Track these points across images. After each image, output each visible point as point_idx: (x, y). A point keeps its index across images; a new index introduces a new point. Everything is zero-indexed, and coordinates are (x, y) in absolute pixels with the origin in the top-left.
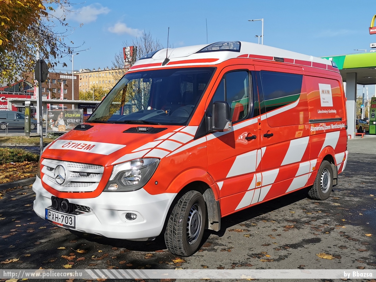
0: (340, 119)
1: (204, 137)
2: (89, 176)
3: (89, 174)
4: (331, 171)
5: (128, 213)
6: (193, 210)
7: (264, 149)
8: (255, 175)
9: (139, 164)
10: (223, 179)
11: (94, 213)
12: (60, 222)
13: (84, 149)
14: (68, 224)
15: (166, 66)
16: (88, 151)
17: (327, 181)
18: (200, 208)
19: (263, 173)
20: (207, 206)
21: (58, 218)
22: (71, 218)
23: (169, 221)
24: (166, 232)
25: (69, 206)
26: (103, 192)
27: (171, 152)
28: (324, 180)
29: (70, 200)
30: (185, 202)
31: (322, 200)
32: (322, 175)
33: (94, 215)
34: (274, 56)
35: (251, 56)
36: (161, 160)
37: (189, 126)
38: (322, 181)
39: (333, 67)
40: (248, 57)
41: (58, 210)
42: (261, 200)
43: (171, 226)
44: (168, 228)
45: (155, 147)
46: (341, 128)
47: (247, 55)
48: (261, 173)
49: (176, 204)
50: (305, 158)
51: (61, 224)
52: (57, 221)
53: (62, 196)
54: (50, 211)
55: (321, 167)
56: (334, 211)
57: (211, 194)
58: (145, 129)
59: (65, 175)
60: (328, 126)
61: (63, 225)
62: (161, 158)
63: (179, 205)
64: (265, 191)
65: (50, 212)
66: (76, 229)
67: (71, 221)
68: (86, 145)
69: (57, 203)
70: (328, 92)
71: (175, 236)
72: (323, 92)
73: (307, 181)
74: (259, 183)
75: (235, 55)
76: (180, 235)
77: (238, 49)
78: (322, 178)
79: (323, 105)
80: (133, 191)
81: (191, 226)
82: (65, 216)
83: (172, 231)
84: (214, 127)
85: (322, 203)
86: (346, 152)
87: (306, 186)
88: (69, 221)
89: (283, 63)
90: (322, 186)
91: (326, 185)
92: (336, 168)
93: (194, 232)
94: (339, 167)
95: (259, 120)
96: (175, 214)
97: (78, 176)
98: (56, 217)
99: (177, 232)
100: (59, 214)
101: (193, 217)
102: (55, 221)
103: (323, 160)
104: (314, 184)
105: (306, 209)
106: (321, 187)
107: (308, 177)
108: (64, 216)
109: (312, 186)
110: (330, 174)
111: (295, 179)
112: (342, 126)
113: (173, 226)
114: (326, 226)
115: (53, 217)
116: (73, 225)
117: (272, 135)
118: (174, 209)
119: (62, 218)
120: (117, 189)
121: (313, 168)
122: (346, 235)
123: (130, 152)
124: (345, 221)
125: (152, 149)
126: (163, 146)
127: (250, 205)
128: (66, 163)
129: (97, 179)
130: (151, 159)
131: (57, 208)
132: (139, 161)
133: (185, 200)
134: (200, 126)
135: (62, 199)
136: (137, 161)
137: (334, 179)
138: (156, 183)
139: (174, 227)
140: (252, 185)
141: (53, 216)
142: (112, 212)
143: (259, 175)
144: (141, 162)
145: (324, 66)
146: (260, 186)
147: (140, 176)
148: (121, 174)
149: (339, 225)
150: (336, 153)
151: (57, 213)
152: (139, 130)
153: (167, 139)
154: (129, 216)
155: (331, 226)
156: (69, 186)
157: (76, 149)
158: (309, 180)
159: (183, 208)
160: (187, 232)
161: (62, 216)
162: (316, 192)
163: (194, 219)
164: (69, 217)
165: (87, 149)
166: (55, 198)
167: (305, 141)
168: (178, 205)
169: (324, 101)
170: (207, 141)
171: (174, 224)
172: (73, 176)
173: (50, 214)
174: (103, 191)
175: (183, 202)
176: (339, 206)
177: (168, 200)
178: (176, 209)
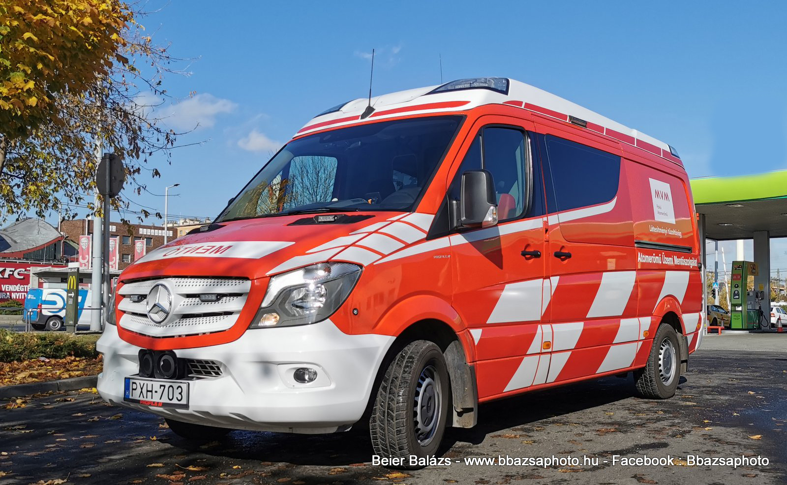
0: (689, 250)
1: (446, 239)
2: (220, 302)
3: (220, 297)
4: (677, 345)
5: (298, 370)
6: (425, 377)
7: (555, 280)
8: (539, 326)
9: (321, 273)
10: (482, 324)
11: (230, 374)
12: (156, 399)
13: (210, 253)
14: (175, 401)
15: (368, 119)
16: (218, 255)
17: (670, 364)
18: (438, 377)
19: (556, 327)
20: (451, 379)
21: (151, 391)
22: (180, 389)
23: (379, 393)
24: (373, 416)
25: (177, 365)
26: (247, 331)
27: (384, 256)
28: (665, 359)
29: (179, 353)
30: (410, 357)
31: (662, 399)
32: (660, 351)
33: (229, 377)
34: (568, 115)
35: (527, 105)
36: (364, 269)
37: (417, 212)
38: (661, 362)
39: (673, 154)
40: (523, 107)
41: (152, 376)
42: (552, 378)
43: (383, 402)
44: (378, 406)
45: (353, 244)
46: (691, 267)
47: (522, 103)
48: (551, 326)
49: (393, 362)
50: (629, 313)
51: (158, 403)
52: (149, 399)
53: (162, 346)
54: (134, 381)
55: (658, 334)
56: (687, 411)
57: (458, 352)
58: (331, 219)
59: (170, 304)
60: (669, 257)
61: (163, 403)
62: (365, 266)
63: (399, 362)
64: (560, 361)
65: (135, 383)
66: (190, 411)
67: (180, 393)
68: (214, 247)
69: (151, 362)
70: (667, 197)
71: (391, 421)
72: (657, 193)
73: (634, 357)
74: (548, 345)
75: (500, 99)
76: (400, 420)
77: (505, 90)
78: (661, 357)
79: (658, 218)
80: (308, 324)
81: (422, 407)
82: (167, 385)
83: (384, 412)
84: (463, 218)
85: (662, 403)
86: (701, 313)
87: (633, 368)
88: (177, 395)
89: (584, 129)
90: (661, 371)
91: (668, 370)
92: (685, 341)
93: (427, 420)
94: (690, 338)
95: (546, 223)
96: (391, 379)
97: (196, 303)
98: (148, 391)
99: (394, 415)
100: (156, 384)
101: (425, 391)
102: (145, 399)
103: (660, 324)
104: (646, 366)
105: (634, 410)
106: (661, 374)
107: (635, 348)
108: (164, 386)
109: (642, 370)
110: (674, 350)
111: (612, 348)
112: (693, 263)
113: (387, 402)
114: (674, 429)
115: (141, 392)
116: (184, 402)
117: (568, 256)
118: (388, 371)
119: (160, 391)
120: (277, 324)
121: (645, 333)
122: (714, 438)
123: (303, 254)
124: (708, 422)
125: (347, 247)
126: (367, 242)
127: (532, 386)
128: (173, 281)
129: (236, 305)
130: (346, 265)
131: (150, 372)
132: (320, 269)
133: (411, 353)
134: (438, 214)
135: (162, 353)
136: (317, 269)
137: (683, 362)
138: (355, 312)
139: (389, 404)
140: (535, 346)
141: (142, 389)
142: (266, 367)
143: (546, 328)
144: (325, 270)
145: (657, 150)
146: (550, 350)
147: (323, 299)
148: (286, 293)
149: (700, 427)
150: (684, 312)
151: (151, 381)
152: (320, 220)
153: (376, 232)
154: (300, 375)
155: (684, 429)
156: (178, 324)
157: (194, 255)
158: (638, 355)
159: (407, 366)
160: (415, 419)
161: (161, 386)
162: (651, 381)
163: (428, 395)
164: (175, 386)
165: (215, 253)
166: (148, 352)
167: (629, 278)
168: (397, 363)
169: (660, 211)
170: (451, 247)
171: (390, 398)
172: (186, 303)
173: (134, 387)
174: (249, 328)
175: (407, 357)
176: (694, 406)
177: (377, 348)
178: (394, 370)
